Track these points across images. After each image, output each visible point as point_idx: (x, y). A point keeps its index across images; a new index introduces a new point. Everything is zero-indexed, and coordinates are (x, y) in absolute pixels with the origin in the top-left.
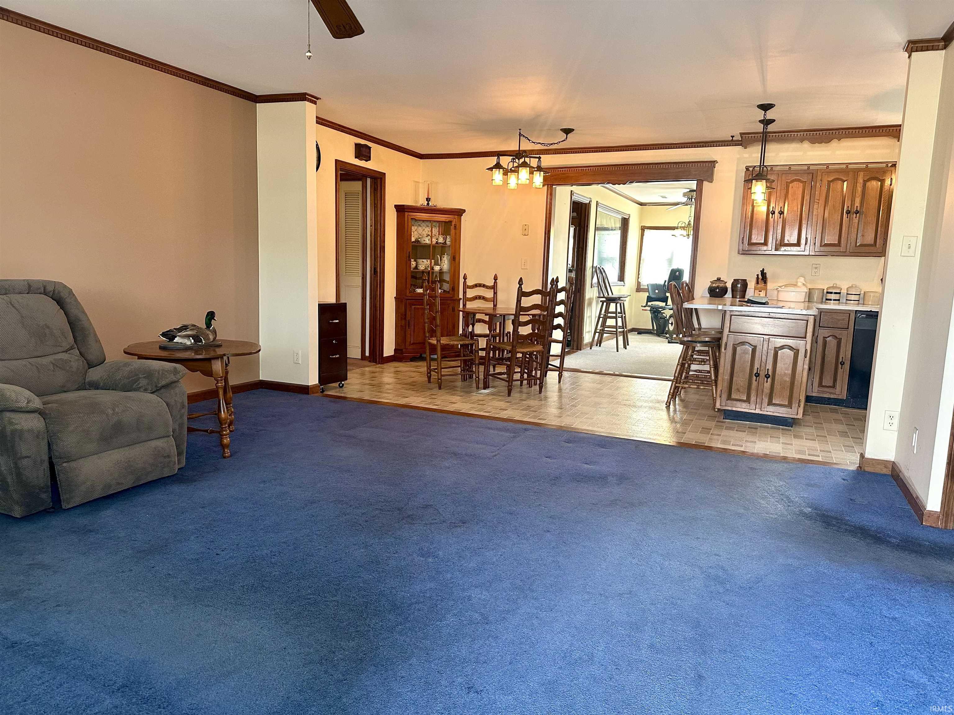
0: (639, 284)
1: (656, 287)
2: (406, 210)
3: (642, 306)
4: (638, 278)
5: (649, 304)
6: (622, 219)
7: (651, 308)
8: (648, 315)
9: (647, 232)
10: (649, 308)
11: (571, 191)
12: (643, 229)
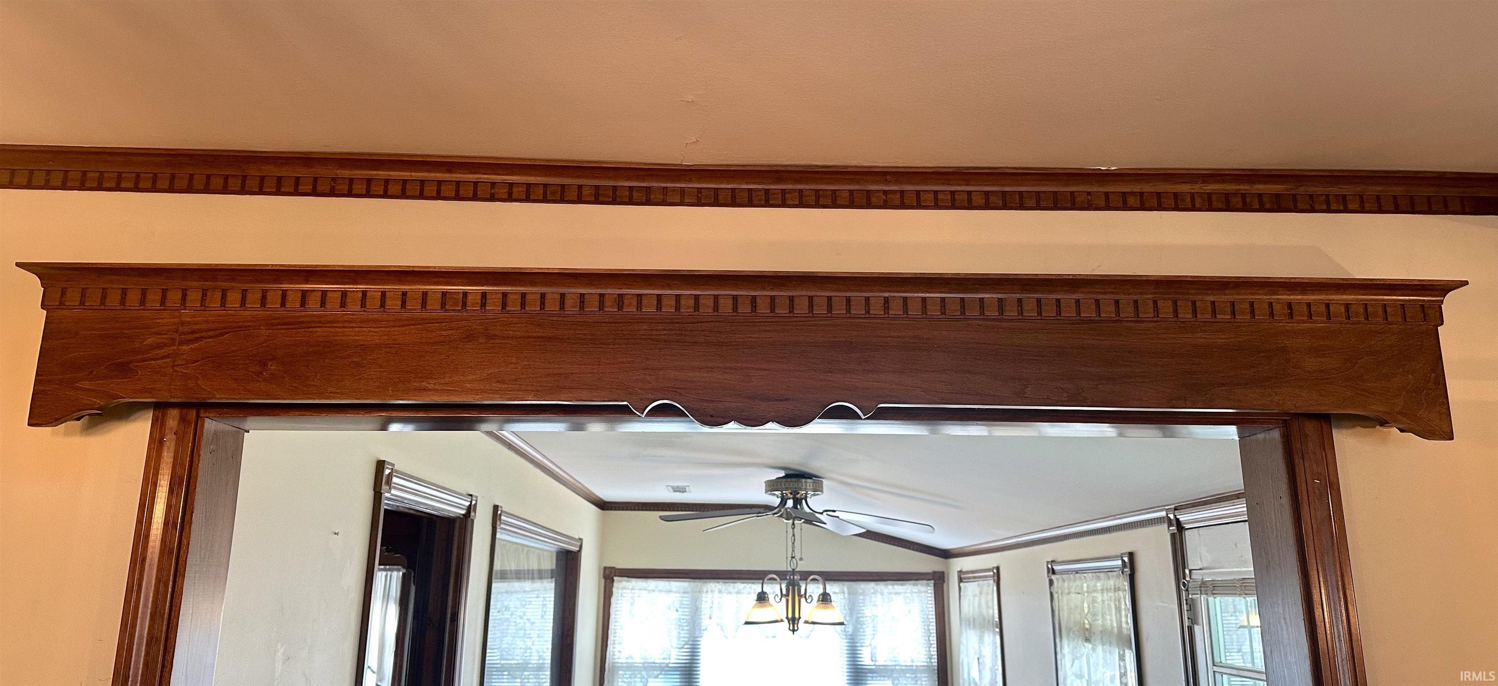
6: (561, 553)
11: (380, 465)
12: (609, 576)
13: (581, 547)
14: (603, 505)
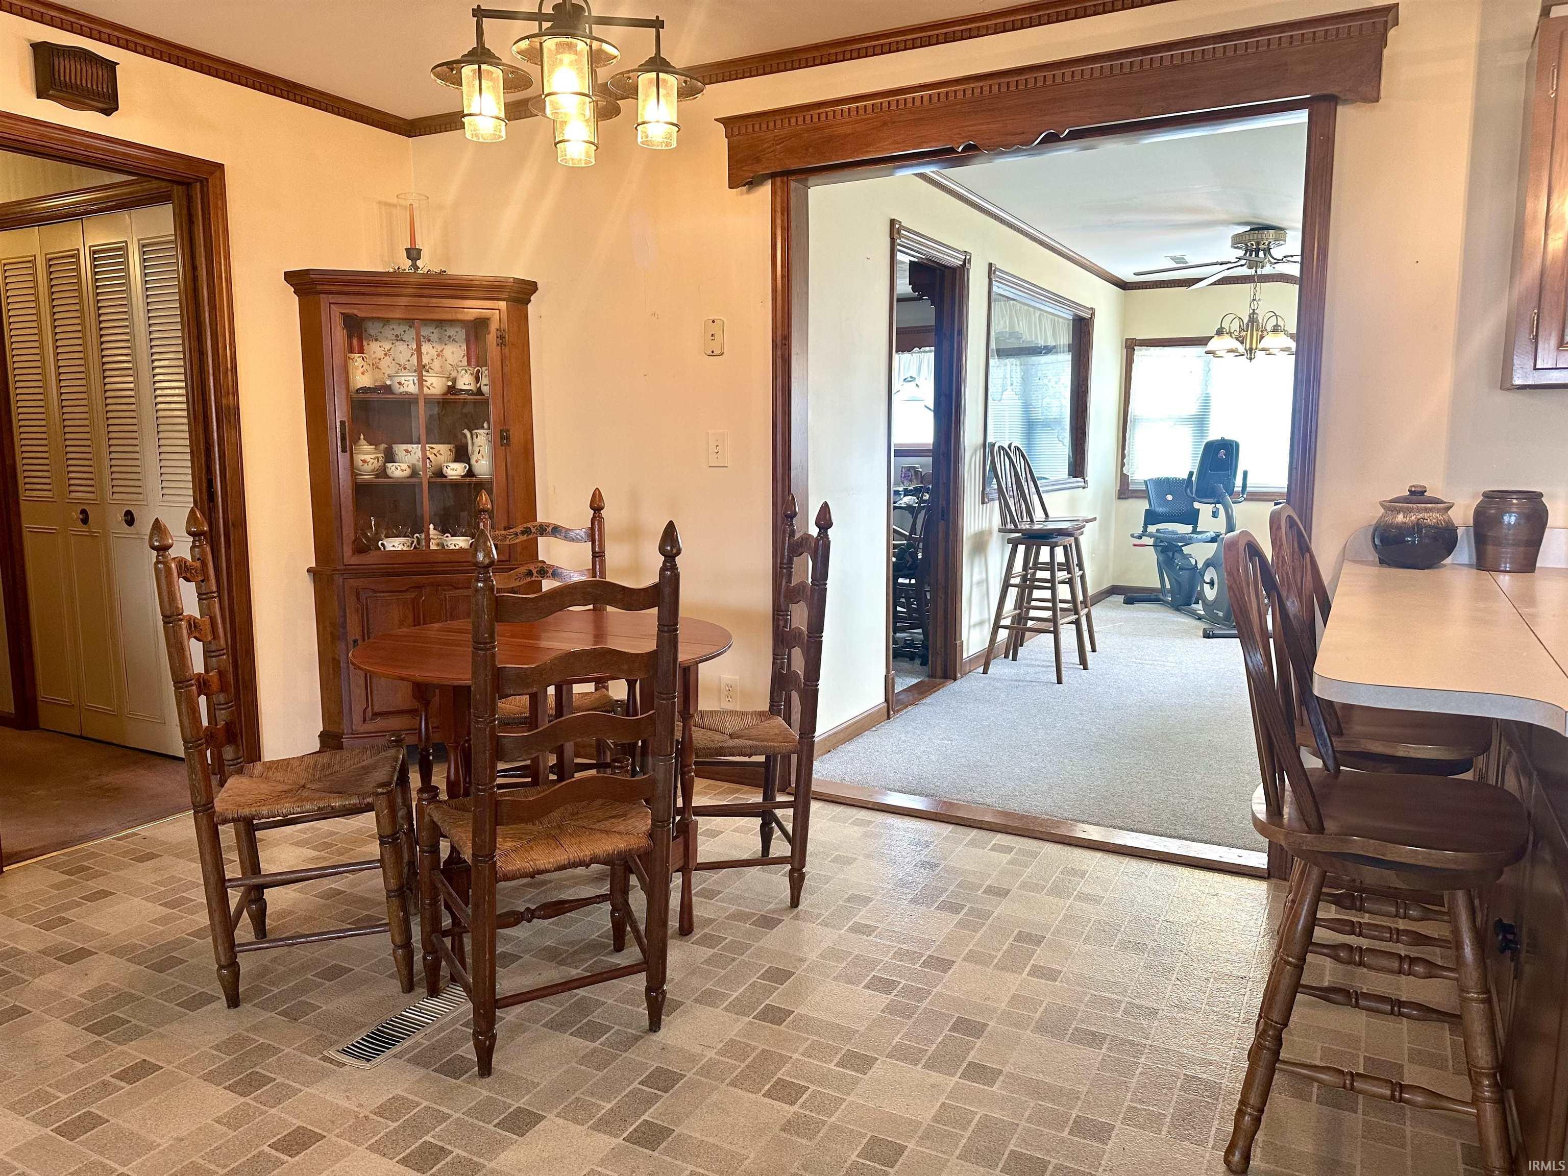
0: (1124, 479)
1: (1165, 485)
2: (319, 287)
3: (1132, 536)
4: (1123, 465)
5: (1152, 529)
6: (1074, 320)
7: (1155, 542)
8: (1150, 557)
9: (1140, 354)
10: (1151, 541)
11: (893, 222)
12: (1130, 346)
13: (1093, 314)
14: (1123, 285)
